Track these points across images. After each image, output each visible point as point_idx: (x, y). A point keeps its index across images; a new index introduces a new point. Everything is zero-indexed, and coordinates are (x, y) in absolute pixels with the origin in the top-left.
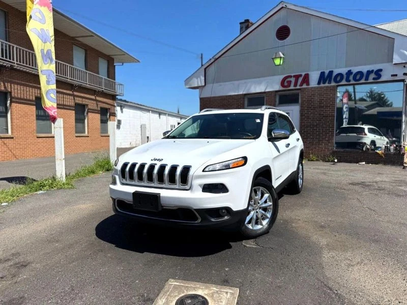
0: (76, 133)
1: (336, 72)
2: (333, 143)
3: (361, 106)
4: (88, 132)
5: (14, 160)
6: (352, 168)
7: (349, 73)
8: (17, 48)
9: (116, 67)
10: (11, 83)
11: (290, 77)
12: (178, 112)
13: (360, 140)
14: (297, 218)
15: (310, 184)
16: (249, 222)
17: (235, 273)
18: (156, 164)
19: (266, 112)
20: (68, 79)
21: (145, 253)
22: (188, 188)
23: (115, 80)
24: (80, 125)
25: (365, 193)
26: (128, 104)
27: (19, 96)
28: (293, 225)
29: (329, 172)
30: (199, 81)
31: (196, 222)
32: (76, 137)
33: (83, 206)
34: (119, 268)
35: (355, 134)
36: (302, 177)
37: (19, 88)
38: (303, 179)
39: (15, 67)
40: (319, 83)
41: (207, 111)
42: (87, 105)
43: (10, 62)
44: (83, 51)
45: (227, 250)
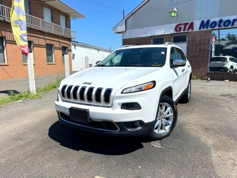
0: (48, 62)
1: (212, 20)
2: (208, 68)
3: (223, 43)
4: (55, 61)
5: (10, 79)
6: (220, 84)
7: (221, 21)
8: (7, 8)
9: (71, 20)
10: (5, 31)
11: (181, 24)
12: (110, 49)
13: (223, 65)
14: (188, 121)
15: (195, 95)
16: (156, 128)
17: (146, 171)
18: (86, 87)
19: (168, 46)
20: (40, 28)
21: (80, 151)
22: (110, 106)
23: (70, 29)
24: (50, 57)
25: (232, 102)
26: (79, 44)
27: (11, 39)
28: (186, 127)
29: (206, 87)
30: (122, 28)
31: (116, 131)
32: (48, 64)
33: (44, 111)
34: (60, 164)
35: (221, 62)
36: (190, 91)
37: (10, 34)
38: (190, 93)
39: (7, 21)
40: (200, 28)
41: (126, 46)
42: (54, 45)
43: (3, 17)
44: (50, 11)
45: (139, 149)
